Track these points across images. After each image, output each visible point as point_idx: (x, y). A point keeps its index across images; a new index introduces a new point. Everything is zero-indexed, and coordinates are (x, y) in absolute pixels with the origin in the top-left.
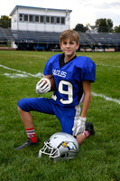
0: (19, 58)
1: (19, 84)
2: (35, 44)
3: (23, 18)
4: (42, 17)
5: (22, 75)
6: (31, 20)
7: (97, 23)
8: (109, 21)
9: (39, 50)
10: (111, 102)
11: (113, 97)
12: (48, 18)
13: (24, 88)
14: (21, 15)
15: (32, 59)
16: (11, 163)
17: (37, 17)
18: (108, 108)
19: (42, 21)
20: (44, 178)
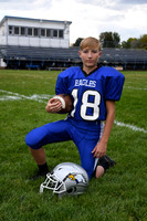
0: (9, 78)
1: (11, 108)
2: (28, 62)
3: (13, 31)
4: (36, 30)
5: (14, 98)
6: (23, 33)
7: (101, 37)
8: (116, 35)
9: (32, 69)
10: (124, 128)
11: (126, 122)
12: (43, 30)
13: (17, 112)
14: (10, 27)
15: (25, 79)
16: (6, 200)
17: (30, 30)
18: (121, 135)
19: (36, 34)
20: (48, 217)
